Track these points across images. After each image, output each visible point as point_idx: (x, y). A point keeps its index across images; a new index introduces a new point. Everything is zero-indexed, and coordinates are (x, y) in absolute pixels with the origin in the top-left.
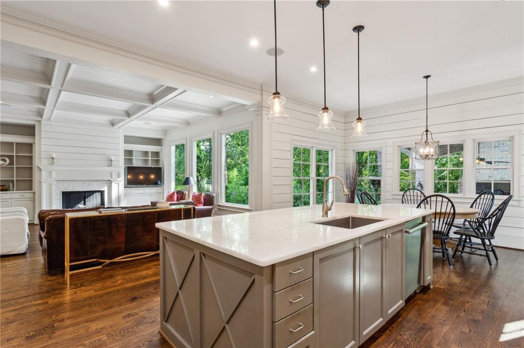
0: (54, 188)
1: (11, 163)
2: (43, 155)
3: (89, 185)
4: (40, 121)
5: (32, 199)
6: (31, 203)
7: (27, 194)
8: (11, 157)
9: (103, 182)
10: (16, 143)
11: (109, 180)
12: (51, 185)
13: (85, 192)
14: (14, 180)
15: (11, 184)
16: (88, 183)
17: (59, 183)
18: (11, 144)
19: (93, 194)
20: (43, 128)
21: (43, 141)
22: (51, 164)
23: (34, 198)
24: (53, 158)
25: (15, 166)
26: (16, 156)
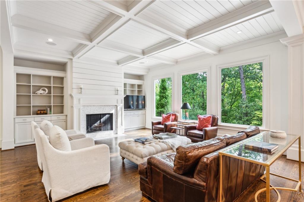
0: (81, 111)
1: (50, 92)
2: (74, 86)
3: (103, 109)
4: (71, 59)
5: (65, 120)
6: (64, 123)
7: (62, 117)
8: (49, 88)
9: (112, 107)
10: (53, 77)
11: (116, 105)
12: (79, 109)
13: (100, 114)
14: (51, 106)
15: (48, 109)
16: (102, 107)
17: (84, 108)
18: (49, 77)
19: (105, 116)
20: (74, 64)
21: (75, 75)
22: (80, 93)
23: (66, 119)
24: (81, 89)
25: (52, 95)
26: (53, 86)
